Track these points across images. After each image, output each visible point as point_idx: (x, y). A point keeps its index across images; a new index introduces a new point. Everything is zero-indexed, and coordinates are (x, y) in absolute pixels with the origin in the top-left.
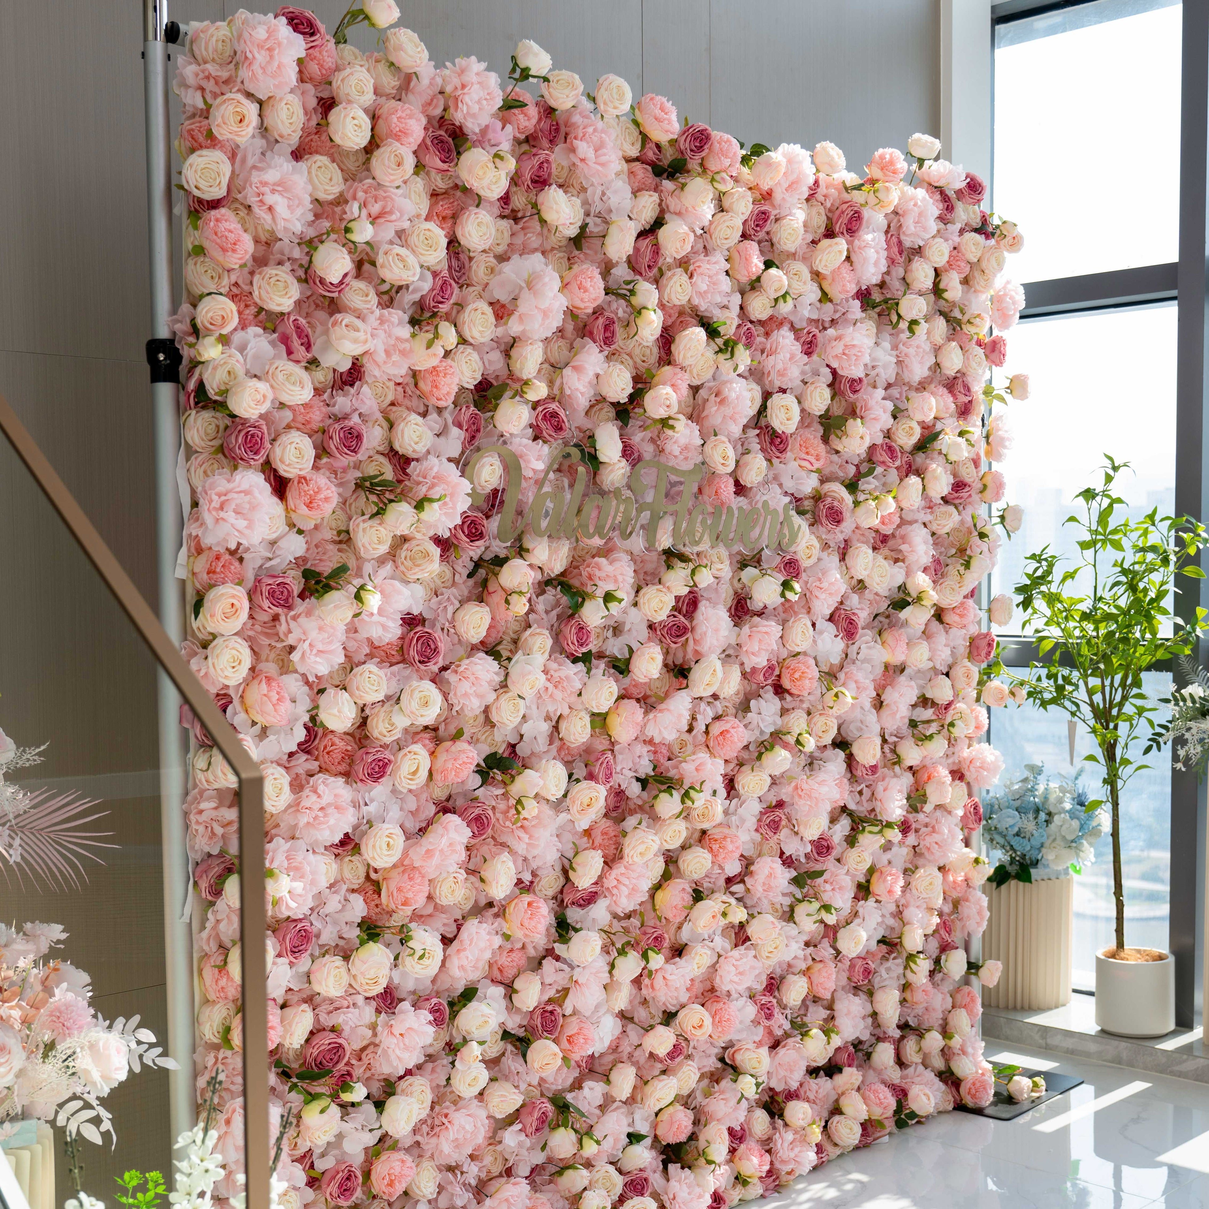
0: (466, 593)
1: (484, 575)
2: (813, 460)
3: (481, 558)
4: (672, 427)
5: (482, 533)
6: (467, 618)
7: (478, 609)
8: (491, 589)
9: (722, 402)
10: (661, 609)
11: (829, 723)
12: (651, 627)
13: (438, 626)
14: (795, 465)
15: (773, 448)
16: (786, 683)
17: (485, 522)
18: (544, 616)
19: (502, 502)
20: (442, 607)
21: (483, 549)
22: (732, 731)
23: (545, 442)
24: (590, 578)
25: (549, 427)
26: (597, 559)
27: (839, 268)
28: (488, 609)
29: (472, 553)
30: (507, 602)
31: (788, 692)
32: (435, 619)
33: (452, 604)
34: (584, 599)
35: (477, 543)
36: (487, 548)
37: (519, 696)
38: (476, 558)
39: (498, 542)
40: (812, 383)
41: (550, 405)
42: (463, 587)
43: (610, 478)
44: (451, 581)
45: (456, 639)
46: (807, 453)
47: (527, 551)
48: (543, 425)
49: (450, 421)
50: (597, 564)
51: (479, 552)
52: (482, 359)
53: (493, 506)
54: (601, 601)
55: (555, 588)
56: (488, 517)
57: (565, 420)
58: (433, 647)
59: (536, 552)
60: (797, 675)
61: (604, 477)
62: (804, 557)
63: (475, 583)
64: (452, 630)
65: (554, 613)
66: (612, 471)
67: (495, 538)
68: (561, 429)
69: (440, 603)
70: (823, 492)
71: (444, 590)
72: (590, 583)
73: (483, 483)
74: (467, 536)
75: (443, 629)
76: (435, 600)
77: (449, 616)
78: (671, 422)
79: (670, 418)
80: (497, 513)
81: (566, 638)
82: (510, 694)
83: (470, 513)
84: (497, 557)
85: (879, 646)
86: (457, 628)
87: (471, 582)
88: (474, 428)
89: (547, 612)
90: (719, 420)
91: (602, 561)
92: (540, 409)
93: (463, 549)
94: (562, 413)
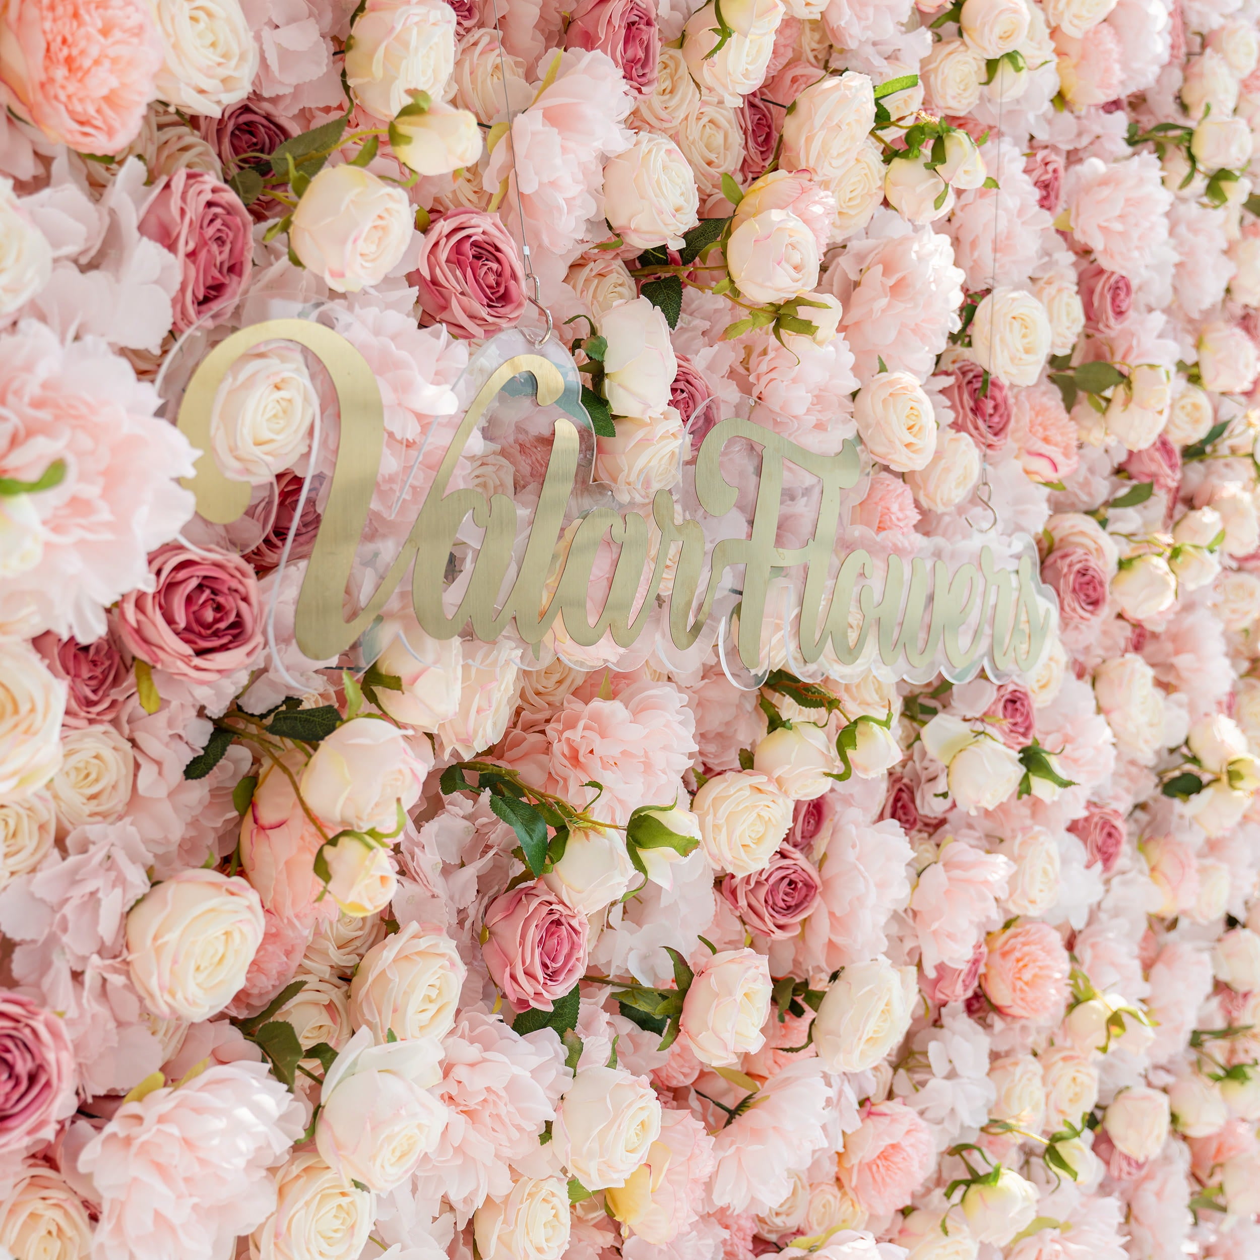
0: (177, 831)
1: (246, 766)
2: (1059, 458)
3: (236, 709)
4: (807, 328)
5: (238, 624)
6: (171, 937)
7: (218, 900)
8: (268, 813)
9: (897, 289)
10: (759, 841)
11: (1081, 1078)
12: (722, 883)
13: (61, 968)
14: (1016, 466)
15: (980, 422)
16: (1000, 994)
17: (252, 584)
18: (438, 884)
19: (312, 522)
20: (78, 894)
21: (243, 678)
22: (905, 1143)
23: (458, 331)
24: (574, 758)
25: (471, 287)
26: (597, 704)
27: (1096, 32)
28: (253, 898)
29: (203, 694)
30: (321, 868)
31: (998, 1010)
32: (52, 941)
33: (121, 881)
34: (563, 831)
35: (221, 660)
36: (257, 675)
37: (357, 1185)
38: (217, 710)
39: (293, 653)
40: (1049, 283)
41: (475, 220)
42: (166, 809)
43: (641, 462)
44: (124, 793)
45: (131, 1011)
46: (1046, 440)
47: (395, 683)
48: (451, 280)
49: (130, 218)
50: (596, 717)
51: (230, 689)
52: (258, 38)
53: (280, 532)
54: (619, 839)
55: (475, 794)
56: (262, 571)
57: (520, 273)
58: (23, 1067)
59: (422, 688)
60: (1027, 975)
61: (623, 461)
62: (1035, 686)
63: (215, 792)
64: (117, 980)
65: (471, 872)
66: (645, 442)
67: (283, 640)
68: (505, 298)
69: (73, 879)
70: (1057, 535)
71: (94, 830)
72: (575, 778)
73: (248, 449)
74: (186, 634)
75: (77, 976)
76: (54, 865)
77: (107, 927)
78: (803, 313)
79: (799, 302)
80: (295, 557)
81: (508, 961)
82: (324, 1180)
83: (195, 553)
84: (292, 702)
85: (1144, 879)
86: (138, 969)
87: (199, 790)
88: (222, 256)
89: (447, 870)
90: (892, 335)
91: (614, 709)
92: (443, 226)
93: (171, 679)
94: (510, 250)
